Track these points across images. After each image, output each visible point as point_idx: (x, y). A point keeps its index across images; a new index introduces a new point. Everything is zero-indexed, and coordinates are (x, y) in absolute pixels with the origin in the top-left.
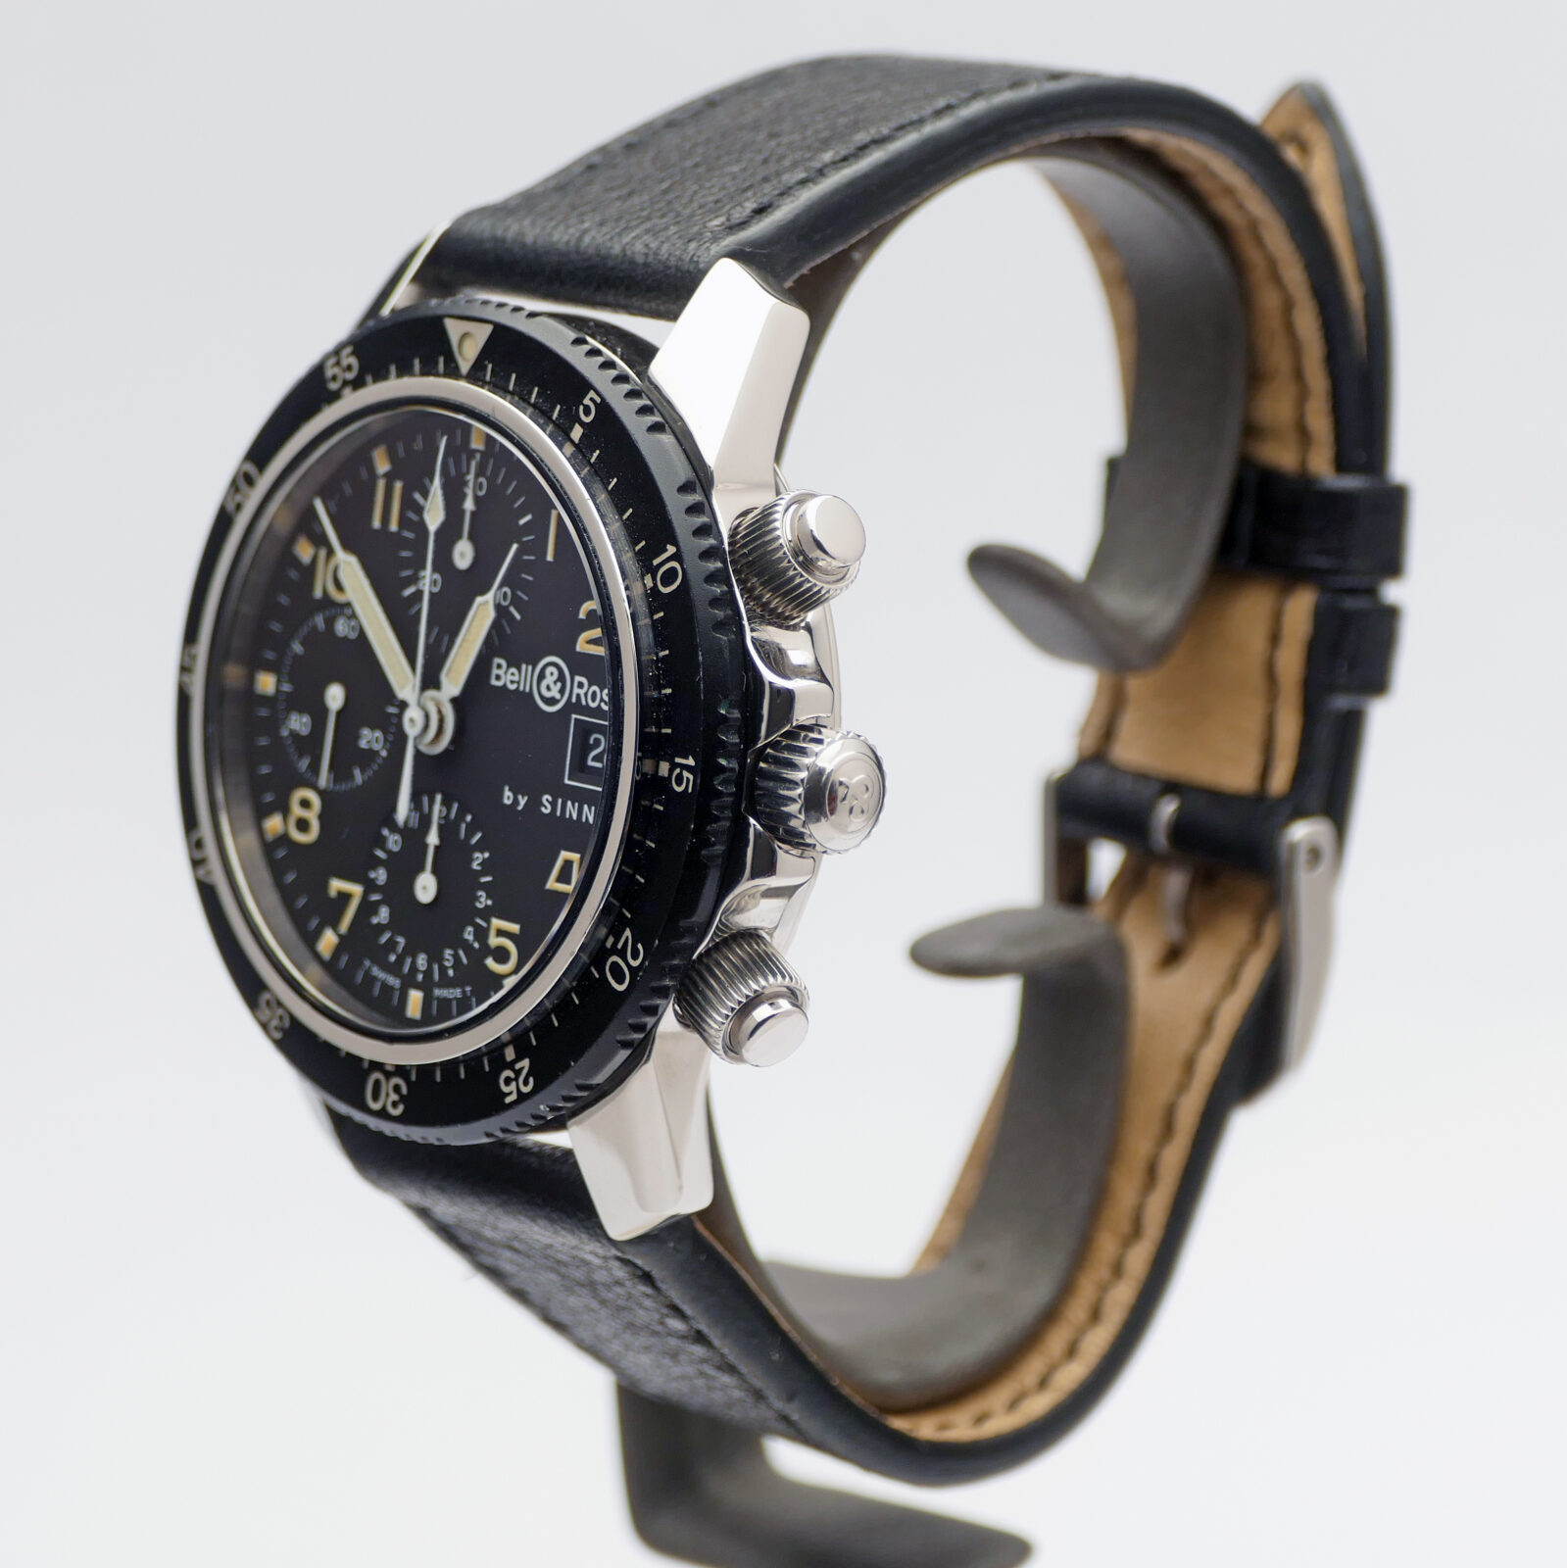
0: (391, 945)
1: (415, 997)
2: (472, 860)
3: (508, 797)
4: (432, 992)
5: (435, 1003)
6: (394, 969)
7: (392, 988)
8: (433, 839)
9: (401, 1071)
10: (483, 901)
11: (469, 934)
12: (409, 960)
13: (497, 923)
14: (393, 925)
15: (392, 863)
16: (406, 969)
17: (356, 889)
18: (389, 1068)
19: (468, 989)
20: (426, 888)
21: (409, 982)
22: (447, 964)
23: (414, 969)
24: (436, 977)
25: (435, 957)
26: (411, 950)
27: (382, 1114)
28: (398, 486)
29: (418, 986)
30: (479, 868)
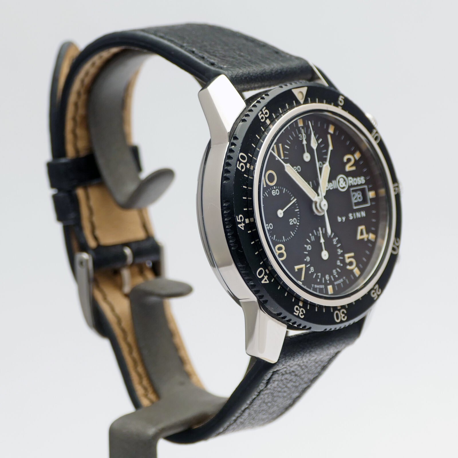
0: (317, 276)
1: (330, 288)
2: (333, 242)
3: (339, 219)
4: (334, 284)
5: (336, 286)
6: (320, 283)
7: (322, 288)
8: (322, 241)
9: (343, 307)
10: (340, 251)
11: (339, 263)
12: (323, 279)
13: (347, 256)
14: (316, 271)
15: (310, 253)
16: (323, 282)
17: (303, 266)
18: (339, 308)
19: (344, 278)
20: (325, 255)
21: (326, 285)
22: (335, 274)
23: (325, 280)
24: (333, 279)
25: (331, 274)
26: (323, 276)
27: (342, 322)
28: (280, 145)
29: (329, 284)
30: (336, 243)
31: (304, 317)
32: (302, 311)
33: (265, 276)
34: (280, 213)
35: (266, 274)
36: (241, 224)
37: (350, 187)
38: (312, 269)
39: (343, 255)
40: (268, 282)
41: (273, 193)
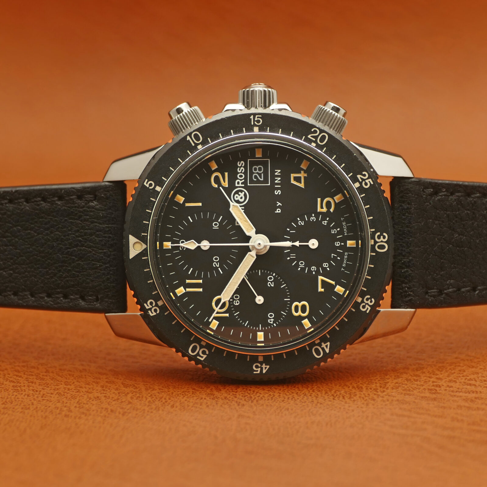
31: (374, 299)
32: (367, 299)
33: (322, 347)
34: (260, 300)
35: (320, 345)
36: (263, 367)
37: (246, 187)
38: (325, 265)
39: (317, 214)
40: (328, 343)
41: (237, 304)
